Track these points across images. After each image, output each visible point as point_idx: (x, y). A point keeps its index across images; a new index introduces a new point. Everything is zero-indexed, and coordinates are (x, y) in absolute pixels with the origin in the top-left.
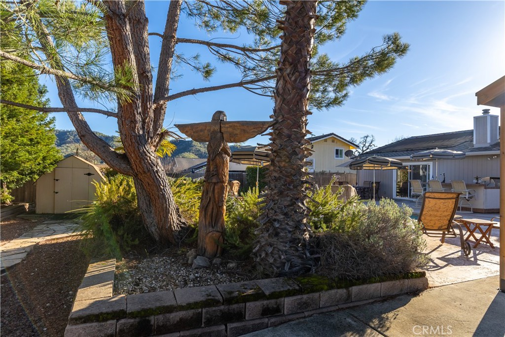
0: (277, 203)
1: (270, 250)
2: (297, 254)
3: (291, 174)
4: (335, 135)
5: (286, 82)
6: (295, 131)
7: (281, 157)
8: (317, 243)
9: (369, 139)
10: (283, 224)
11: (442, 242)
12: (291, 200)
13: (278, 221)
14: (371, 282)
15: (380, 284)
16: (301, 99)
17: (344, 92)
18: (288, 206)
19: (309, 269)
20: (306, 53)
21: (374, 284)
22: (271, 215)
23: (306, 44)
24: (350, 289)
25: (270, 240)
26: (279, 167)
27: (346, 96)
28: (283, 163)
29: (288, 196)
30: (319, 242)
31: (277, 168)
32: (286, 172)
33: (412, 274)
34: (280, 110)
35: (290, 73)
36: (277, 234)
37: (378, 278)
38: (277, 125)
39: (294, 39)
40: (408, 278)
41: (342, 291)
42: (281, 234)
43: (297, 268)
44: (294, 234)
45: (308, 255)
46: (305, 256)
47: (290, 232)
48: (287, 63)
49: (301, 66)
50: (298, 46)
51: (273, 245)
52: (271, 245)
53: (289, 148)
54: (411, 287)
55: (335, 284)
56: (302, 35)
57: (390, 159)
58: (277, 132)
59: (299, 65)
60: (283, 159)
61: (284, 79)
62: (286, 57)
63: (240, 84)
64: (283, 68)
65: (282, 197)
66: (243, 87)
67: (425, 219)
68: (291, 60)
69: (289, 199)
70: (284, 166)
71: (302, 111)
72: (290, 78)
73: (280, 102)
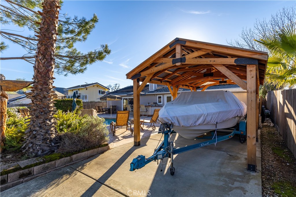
0: (35, 122)
1: (31, 145)
2: (47, 145)
3: (43, 108)
4: (98, 83)
5: (39, 63)
6: (45, 87)
7: (37, 100)
8: (60, 139)
9: (117, 86)
10: (39, 132)
11: (127, 130)
12: (44, 120)
13: (36, 131)
14: (82, 152)
15: (87, 152)
16: (48, 72)
17: (84, 67)
18: (42, 123)
19: (54, 151)
20: (51, 50)
21: (84, 152)
22: (32, 128)
23: (50, 46)
24: (72, 156)
25: (32, 140)
26: (36, 104)
27: (85, 69)
28: (39, 102)
29: (41, 118)
30: (61, 138)
31: (35, 105)
32: (40, 106)
33: (102, 145)
34: (36, 76)
35: (42, 59)
36: (35, 137)
37: (86, 149)
38: (35, 84)
39: (43, 43)
40: (100, 147)
41: (68, 158)
42: (38, 137)
43: (47, 152)
44: (45, 136)
45: (53, 144)
46: (51, 145)
47: (42, 135)
48: (40, 53)
49: (48, 56)
50: (46, 46)
51: (33, 142)
52: (32, 143)
53: (42, 95)
54: (102, 150)
55: (63, 156)
56: (48, 41)
57: (117, 96)
58: (35, 87)
59: (46, 56)
60: (38, 100)
61: (38, 62)
62: (39, 51)
63: (22, 58)
64: (38, 56)
65: (38, 119)
66: (24, 60)
67: (118, 122)
68: (42, 53)
69: (42, 119)
70: (39, 104)
71: (49, 77)
72: (42, 61)
73: (36, 72)
